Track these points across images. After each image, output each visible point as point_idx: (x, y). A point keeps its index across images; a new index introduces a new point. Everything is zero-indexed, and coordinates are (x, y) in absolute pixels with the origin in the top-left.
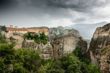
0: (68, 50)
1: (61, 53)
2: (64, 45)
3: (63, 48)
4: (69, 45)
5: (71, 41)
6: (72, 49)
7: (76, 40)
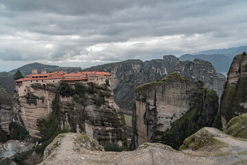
0: (168, 114)
1: (151, 120)
2: (157, 102)
3: (155, 109)
4: (169, 102)
5: (174, 93)
6: (178, 111)
7: (190, 88)
